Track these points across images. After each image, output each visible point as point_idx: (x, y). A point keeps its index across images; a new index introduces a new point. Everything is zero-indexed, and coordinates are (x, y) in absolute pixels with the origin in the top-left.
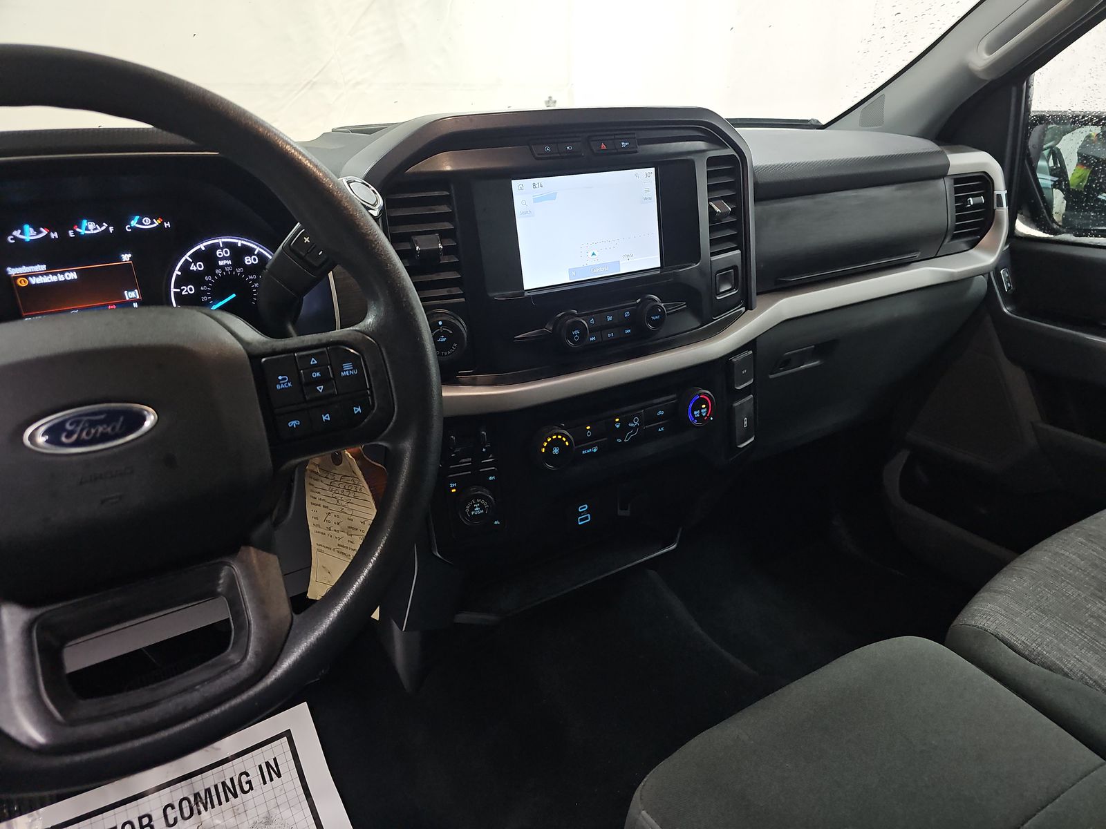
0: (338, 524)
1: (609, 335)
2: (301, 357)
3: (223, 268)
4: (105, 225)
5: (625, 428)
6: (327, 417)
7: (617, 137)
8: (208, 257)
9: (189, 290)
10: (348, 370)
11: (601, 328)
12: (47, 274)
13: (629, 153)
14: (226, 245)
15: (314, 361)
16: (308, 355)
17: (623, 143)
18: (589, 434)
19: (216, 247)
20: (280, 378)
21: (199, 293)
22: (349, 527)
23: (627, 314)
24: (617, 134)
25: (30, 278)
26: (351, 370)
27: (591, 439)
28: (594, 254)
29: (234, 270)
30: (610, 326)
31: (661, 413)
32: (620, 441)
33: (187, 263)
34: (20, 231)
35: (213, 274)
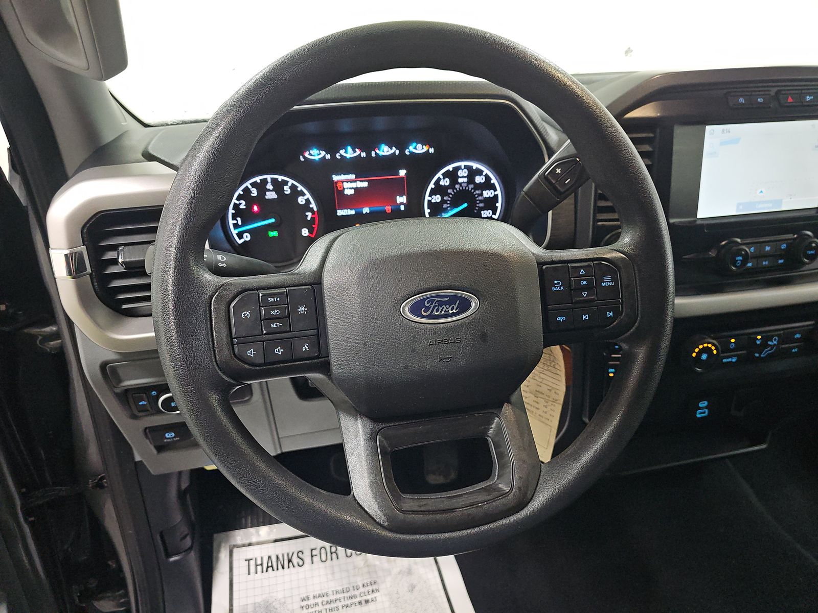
0: (528, 386)
1: (764, 263)
2: (573, 267)
3: (461, 184)
4: (394, 148)
5: (764, 344)
6: (586, 317)
7: (803, 91)
8: (453, 175)
9: (437, 199)
10: (607, 282)
11: (758, 257)
12: (355, 181)
13: (812, 106)
14: (466, 167)
15: (582, 272)
16: (578, 267)
17: (808, 97)
18: (732, 346)
19: (459, 168)
20: (556, 282)
21: (443, 201)
22: (536, 391)
23: (784, 246)
24: (804, 89)
25: (345, 183)
26: (609, 282)
27: (733, 350)
28: (761, 192)
29: (468, 186)
30: (766, 256)
31: (798, 336)
32: (757, 355)
33: (439, 179)
34: (344, 150)
35: (454, 188)
